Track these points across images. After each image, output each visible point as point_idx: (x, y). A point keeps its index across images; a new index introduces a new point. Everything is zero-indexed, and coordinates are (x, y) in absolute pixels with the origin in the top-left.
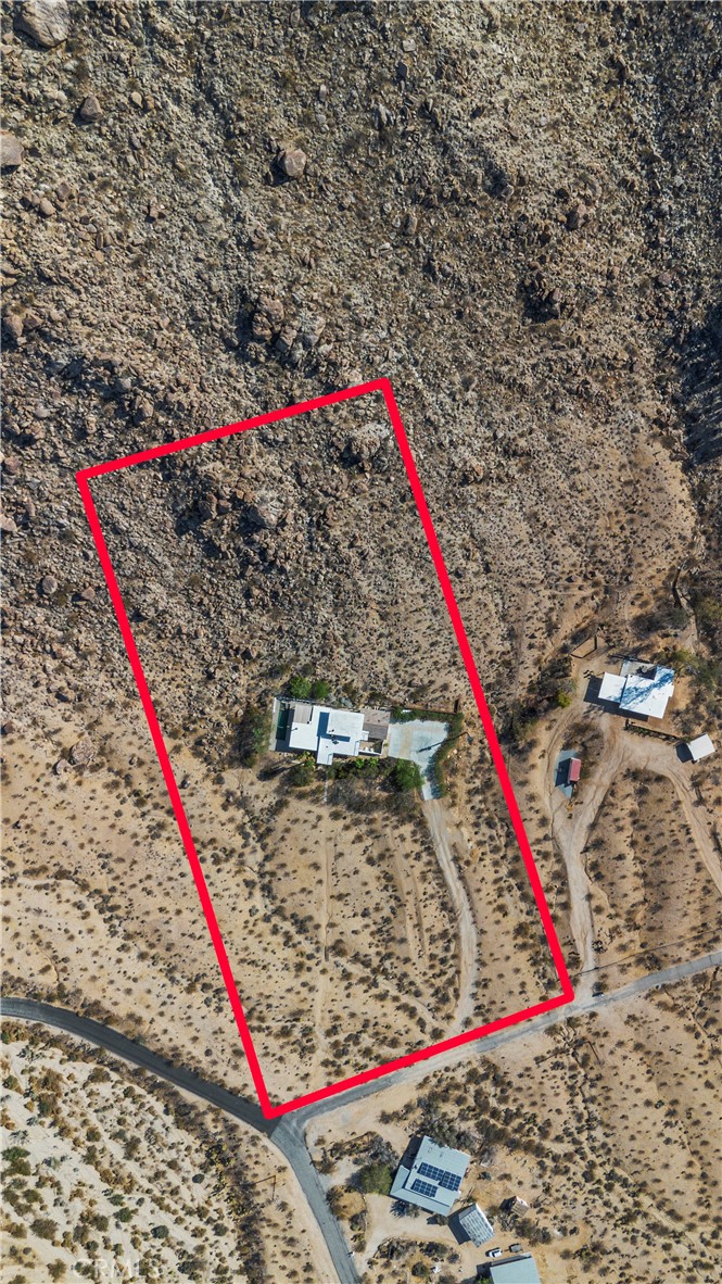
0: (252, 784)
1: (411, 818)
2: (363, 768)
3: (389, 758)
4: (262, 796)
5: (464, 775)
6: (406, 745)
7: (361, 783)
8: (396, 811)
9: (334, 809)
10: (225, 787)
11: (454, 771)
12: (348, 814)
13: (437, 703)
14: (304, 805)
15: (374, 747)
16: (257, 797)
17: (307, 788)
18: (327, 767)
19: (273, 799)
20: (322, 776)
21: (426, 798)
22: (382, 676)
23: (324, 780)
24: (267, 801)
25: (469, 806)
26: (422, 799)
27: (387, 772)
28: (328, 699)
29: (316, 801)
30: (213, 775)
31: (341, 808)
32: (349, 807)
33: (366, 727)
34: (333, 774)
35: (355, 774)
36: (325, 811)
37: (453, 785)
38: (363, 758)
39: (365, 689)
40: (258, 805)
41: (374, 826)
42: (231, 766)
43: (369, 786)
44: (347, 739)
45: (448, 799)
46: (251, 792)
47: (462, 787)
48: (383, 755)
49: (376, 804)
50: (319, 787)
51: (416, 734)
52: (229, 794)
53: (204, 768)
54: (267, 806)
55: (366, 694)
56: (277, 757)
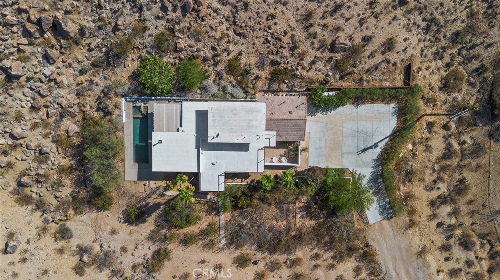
0: (114, 232)
1: (351, 250)
2: (274, 189)
3: (313, 170)
4: (131, 248)
5: (422, 180)
6: (335, 146)
7: (273, 211)
8: (329, 245)
9: (238, 253)
10: (74, 242)
11: (409, 176)
12: (259, 256)
13: (377, 74)
14: (195, 252)
15: (287, 155)
16: (124, 250)
17: (193, 229)
18: (217, 194)
19: (148, 250)
20: (214, 208)
21: (371, 220)
22: (286, 40)
23: (218, 214)
24: (140, 253)
25: (434, 223)
26: (366, 223)
27: (312, 190)
28: (204, 89)
29: (210, 246)
30: (53, 227)
31: (248, 250)
32: (260, 248)
33: (271, 124)
34: (229, 203)
35: (263, 200)
36: (226, 257)
37: (408, 196)
38: (272, 173)
39: (261, 66)
40: (126, 262)
41: (299, 269)
42: (78, 211)
43: (285, 213)
44: (243, 147)
45: (404, 218)
46: (114, 244)
47: (422, 197)
48: (301, 166)
49: (299, 238)
50: (211, 225)
51: (348, 127)
52: (82, 250)
53: (37, 219)
54: (140, 260)
55: (264, 74)
56: (142, 189)
